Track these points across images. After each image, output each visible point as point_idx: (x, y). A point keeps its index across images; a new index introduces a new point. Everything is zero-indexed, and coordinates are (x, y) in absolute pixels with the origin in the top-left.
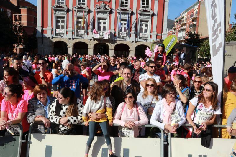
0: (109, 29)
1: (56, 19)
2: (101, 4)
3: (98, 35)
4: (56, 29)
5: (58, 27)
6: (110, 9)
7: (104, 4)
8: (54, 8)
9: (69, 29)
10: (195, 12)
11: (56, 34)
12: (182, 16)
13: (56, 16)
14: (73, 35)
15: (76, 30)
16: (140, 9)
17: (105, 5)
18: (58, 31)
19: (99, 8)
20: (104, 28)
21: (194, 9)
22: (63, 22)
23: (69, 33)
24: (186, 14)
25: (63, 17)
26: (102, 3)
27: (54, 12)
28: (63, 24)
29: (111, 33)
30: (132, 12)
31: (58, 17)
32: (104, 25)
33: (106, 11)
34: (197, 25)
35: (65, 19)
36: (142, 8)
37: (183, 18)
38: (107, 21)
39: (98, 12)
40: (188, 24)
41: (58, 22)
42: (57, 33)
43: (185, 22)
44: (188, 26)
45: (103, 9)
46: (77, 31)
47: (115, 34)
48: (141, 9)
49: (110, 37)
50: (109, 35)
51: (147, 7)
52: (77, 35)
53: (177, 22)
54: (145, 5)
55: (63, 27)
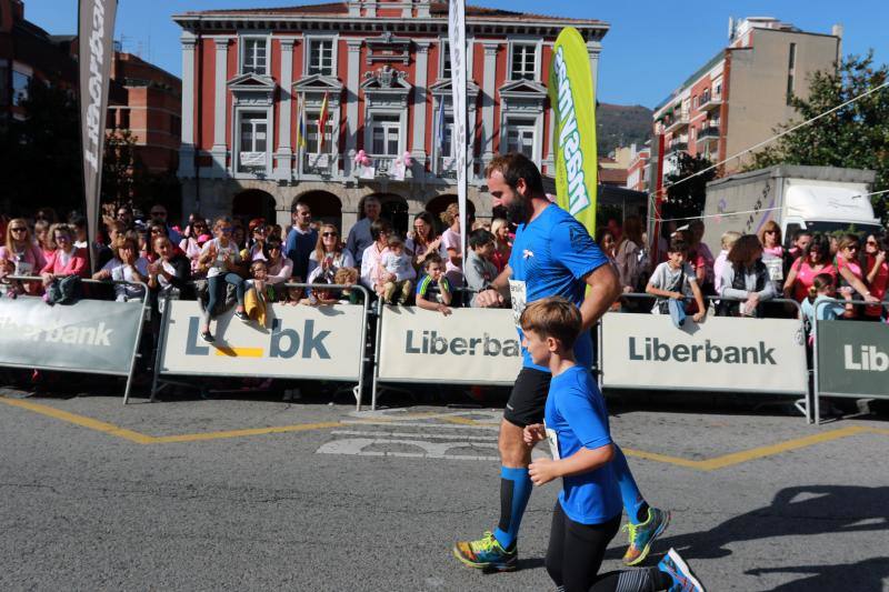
0: (409, 148)
1: (240, 119)
2: (379, 70)
3: (373, 169)
4: (242, 153)
5: (246, 146)
6: (408, 87)
7: (392, 71)
8: (235, 88)
9: (280, 151)
10: (715, 85)
11: (242, 169)
12: (676, 101)
13: (240, 111)
14: (295, 170)
15: (304, 155)
16: (506, 85)
17: (395, 75)
18: (248, 158)
19: (376, 85)
20: (394, 147)
21: (712, 78)
22: (262, 128)
23: (279, 162)
24: (688, 93)
25: (263, 115)
26: (385, 67)
27: (234, 100)
28: (261, 136)
29: (413, 160)
30: (481, 93)
31: (247, 115)
32: (393, 137)
33: (397, 91)
34: (721, 130)
35: (269, 121)
36: (513, 78)
37: (679, 106)
38: (401, 125)
39: (373, 98)
40: (694, 127)
41: (246, 128)
42: (243, 163)
43: (685, 120)
44: (693, 133)
45: (388, 88)
46: (306, 158)
47: (427, 163)
48: (508, 82)
49: (409, 174)
50: (407, 168)
51: (530, 77)
52: (308, 170)
53: (662, 119)
54: (523, 71)
55: (261, 146)
